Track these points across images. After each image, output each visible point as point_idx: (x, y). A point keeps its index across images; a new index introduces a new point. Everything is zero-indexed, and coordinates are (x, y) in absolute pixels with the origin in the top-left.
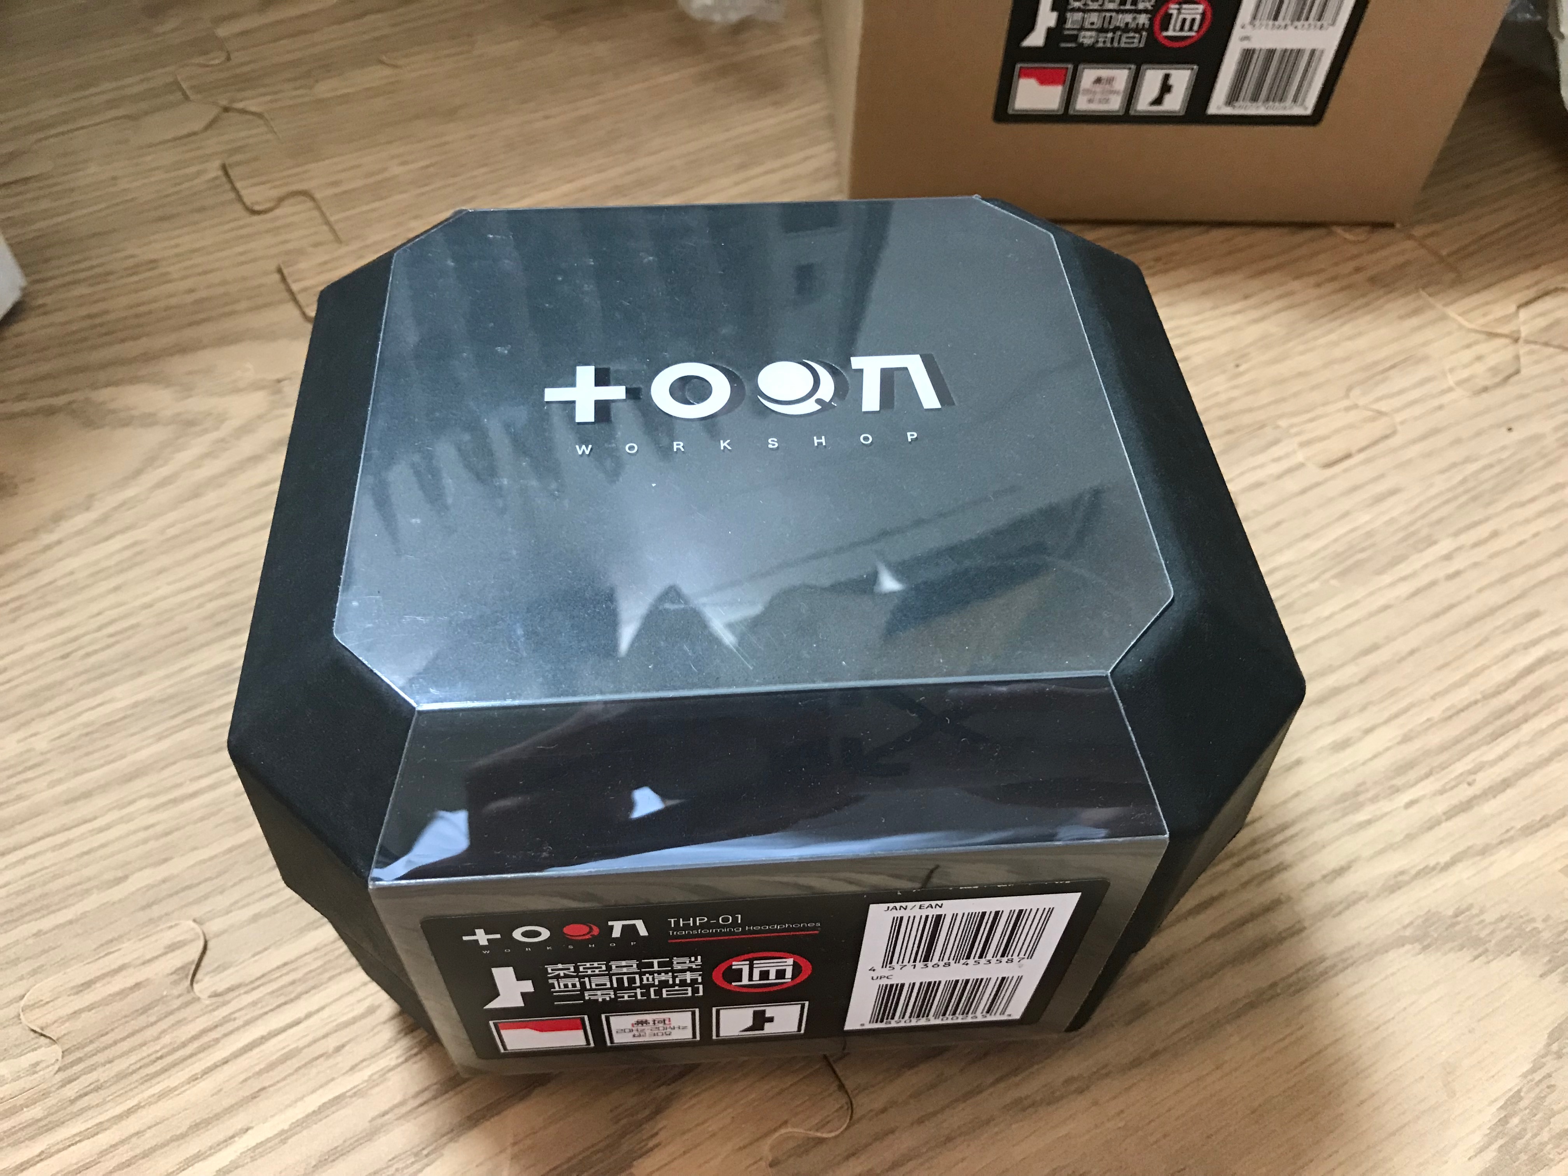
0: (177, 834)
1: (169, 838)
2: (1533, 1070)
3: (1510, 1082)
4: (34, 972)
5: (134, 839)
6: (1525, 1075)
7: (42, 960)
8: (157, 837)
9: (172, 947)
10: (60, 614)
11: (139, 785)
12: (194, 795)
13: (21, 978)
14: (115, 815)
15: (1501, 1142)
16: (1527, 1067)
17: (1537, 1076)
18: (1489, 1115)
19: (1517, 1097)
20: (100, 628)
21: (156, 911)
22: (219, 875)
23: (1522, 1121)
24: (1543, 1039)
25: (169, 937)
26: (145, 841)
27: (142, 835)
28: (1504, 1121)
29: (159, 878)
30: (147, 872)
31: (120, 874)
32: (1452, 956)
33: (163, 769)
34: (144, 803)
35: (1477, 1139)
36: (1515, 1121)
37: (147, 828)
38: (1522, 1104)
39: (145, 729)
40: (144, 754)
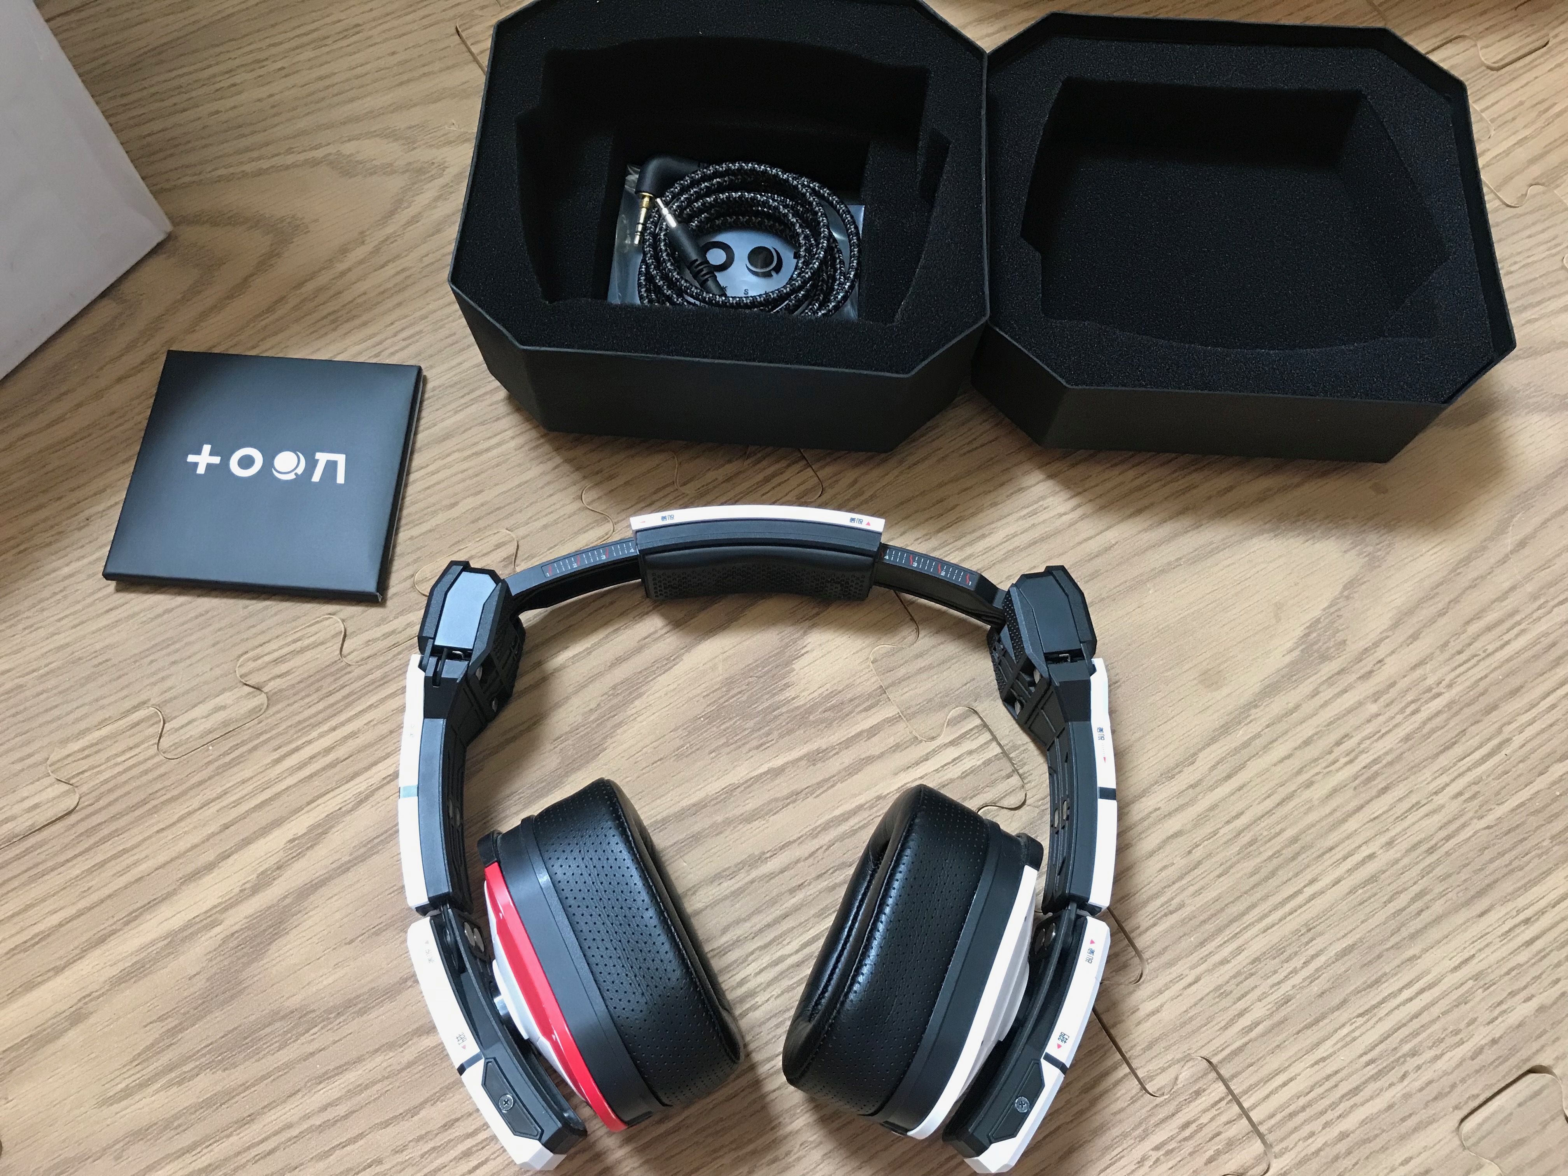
0: (483, 476)
1: (478, 478)
2: (1330, 606)
3: (1316, 613)
4: (415, 561)
5: (455, 479)
6: (1324, 610)
7: (419, 554)
8: (471, 478)
9: (498, 546)
10: (365, 324)
11: (449, 444)
12: (488, 450)
13: (408, 565)
14: (440, 463)
15: (1303, 646)
16: (1326, 605)
17: (1332, 610)
18: (1299, 632)
19: (1318, 621)
20: (395, 335)
21: (481, 524)
22: (516, 501)
23: (1319, 635)
24: (1340, 588)
25: (495, 540)
26: (464, 480)
27: (460, 476)
28: (1307, 635)
29: (479, 503)
30: (469, 500)
31: (452, 501)
32: (1292, 540)
33: (464, 432)
34: (456, 455)
35: (1289, 645)
36: (1314, 635)
37: (462, 472)
38: (1320, 626)
39: (444, 406)
40: (448, 422)
